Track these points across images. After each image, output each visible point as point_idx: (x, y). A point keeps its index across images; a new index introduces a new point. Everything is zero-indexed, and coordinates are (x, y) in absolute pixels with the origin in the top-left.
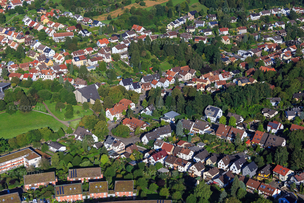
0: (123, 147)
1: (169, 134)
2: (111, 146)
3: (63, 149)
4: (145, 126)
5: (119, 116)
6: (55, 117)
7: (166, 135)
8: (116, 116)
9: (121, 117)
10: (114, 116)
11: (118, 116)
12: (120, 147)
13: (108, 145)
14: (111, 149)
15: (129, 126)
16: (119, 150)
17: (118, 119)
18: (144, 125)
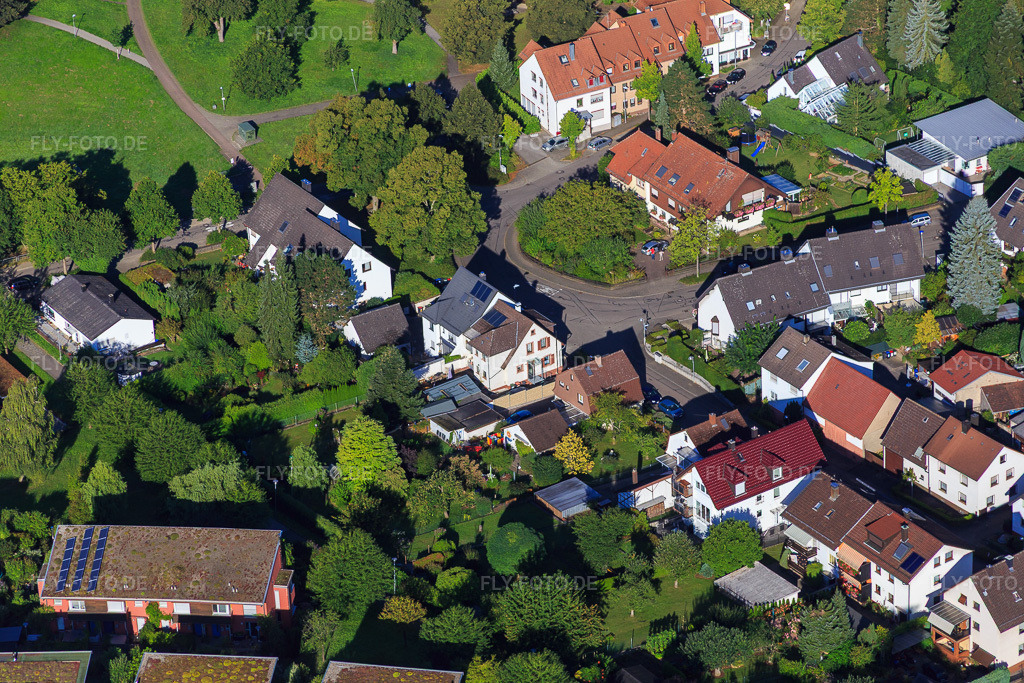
0: (544, 361)
1: (903, 287)
2: (461, 341)
3: (132, 333)
4: (754, 207)
5: (605, 105)
6: (170, 83)
7: (878, 296)
8: (588, 107)
9: (630, 110)
10: (570, 103)
11: (597, 106)
12: (521, 356)
13: (447, 335)
14: (459, 365)
15: (645, 191)
16: (511, 377)
17: (602, 122)
18: (748, 198)
